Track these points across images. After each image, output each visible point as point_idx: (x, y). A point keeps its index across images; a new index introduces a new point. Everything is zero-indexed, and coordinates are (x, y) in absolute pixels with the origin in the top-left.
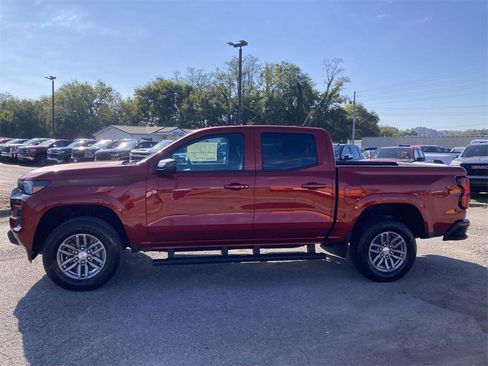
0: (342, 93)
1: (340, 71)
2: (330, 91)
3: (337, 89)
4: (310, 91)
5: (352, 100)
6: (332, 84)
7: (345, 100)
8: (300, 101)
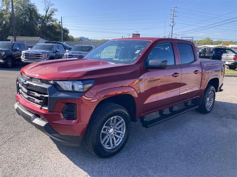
0: (54, 17)
1: (52, 5)
2: (48, 15)
3: (51, 14)
4: (37, 14)
5: (61, 21)
6: (48, 11)
7: (55, 21)
8: (31, 18)
